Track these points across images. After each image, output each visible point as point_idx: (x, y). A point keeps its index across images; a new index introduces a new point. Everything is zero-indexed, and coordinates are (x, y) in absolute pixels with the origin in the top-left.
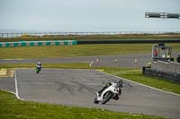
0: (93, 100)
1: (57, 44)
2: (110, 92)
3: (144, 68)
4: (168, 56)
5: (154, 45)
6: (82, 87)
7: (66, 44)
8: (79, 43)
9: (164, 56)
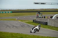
0: (30, 31)
1: (6, 13)
2: (36, 29)
3: (33, 20)
4: (41, 16)
5: (37, 13)
6: (13, 26)
7: (8, 12)
8: (13, 12)
9: (40, 16)
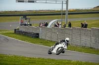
3: (15, 30)
4: (28, 23)
5: (21, 17)
